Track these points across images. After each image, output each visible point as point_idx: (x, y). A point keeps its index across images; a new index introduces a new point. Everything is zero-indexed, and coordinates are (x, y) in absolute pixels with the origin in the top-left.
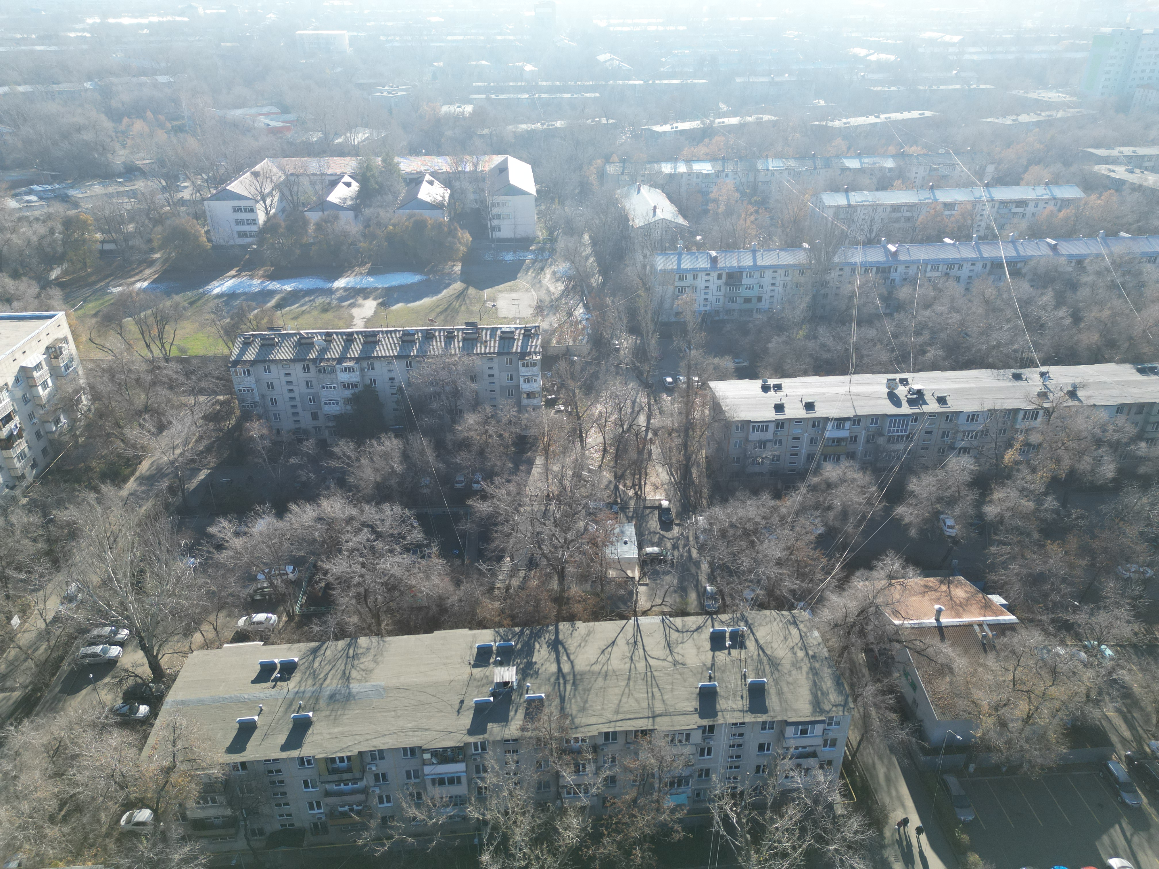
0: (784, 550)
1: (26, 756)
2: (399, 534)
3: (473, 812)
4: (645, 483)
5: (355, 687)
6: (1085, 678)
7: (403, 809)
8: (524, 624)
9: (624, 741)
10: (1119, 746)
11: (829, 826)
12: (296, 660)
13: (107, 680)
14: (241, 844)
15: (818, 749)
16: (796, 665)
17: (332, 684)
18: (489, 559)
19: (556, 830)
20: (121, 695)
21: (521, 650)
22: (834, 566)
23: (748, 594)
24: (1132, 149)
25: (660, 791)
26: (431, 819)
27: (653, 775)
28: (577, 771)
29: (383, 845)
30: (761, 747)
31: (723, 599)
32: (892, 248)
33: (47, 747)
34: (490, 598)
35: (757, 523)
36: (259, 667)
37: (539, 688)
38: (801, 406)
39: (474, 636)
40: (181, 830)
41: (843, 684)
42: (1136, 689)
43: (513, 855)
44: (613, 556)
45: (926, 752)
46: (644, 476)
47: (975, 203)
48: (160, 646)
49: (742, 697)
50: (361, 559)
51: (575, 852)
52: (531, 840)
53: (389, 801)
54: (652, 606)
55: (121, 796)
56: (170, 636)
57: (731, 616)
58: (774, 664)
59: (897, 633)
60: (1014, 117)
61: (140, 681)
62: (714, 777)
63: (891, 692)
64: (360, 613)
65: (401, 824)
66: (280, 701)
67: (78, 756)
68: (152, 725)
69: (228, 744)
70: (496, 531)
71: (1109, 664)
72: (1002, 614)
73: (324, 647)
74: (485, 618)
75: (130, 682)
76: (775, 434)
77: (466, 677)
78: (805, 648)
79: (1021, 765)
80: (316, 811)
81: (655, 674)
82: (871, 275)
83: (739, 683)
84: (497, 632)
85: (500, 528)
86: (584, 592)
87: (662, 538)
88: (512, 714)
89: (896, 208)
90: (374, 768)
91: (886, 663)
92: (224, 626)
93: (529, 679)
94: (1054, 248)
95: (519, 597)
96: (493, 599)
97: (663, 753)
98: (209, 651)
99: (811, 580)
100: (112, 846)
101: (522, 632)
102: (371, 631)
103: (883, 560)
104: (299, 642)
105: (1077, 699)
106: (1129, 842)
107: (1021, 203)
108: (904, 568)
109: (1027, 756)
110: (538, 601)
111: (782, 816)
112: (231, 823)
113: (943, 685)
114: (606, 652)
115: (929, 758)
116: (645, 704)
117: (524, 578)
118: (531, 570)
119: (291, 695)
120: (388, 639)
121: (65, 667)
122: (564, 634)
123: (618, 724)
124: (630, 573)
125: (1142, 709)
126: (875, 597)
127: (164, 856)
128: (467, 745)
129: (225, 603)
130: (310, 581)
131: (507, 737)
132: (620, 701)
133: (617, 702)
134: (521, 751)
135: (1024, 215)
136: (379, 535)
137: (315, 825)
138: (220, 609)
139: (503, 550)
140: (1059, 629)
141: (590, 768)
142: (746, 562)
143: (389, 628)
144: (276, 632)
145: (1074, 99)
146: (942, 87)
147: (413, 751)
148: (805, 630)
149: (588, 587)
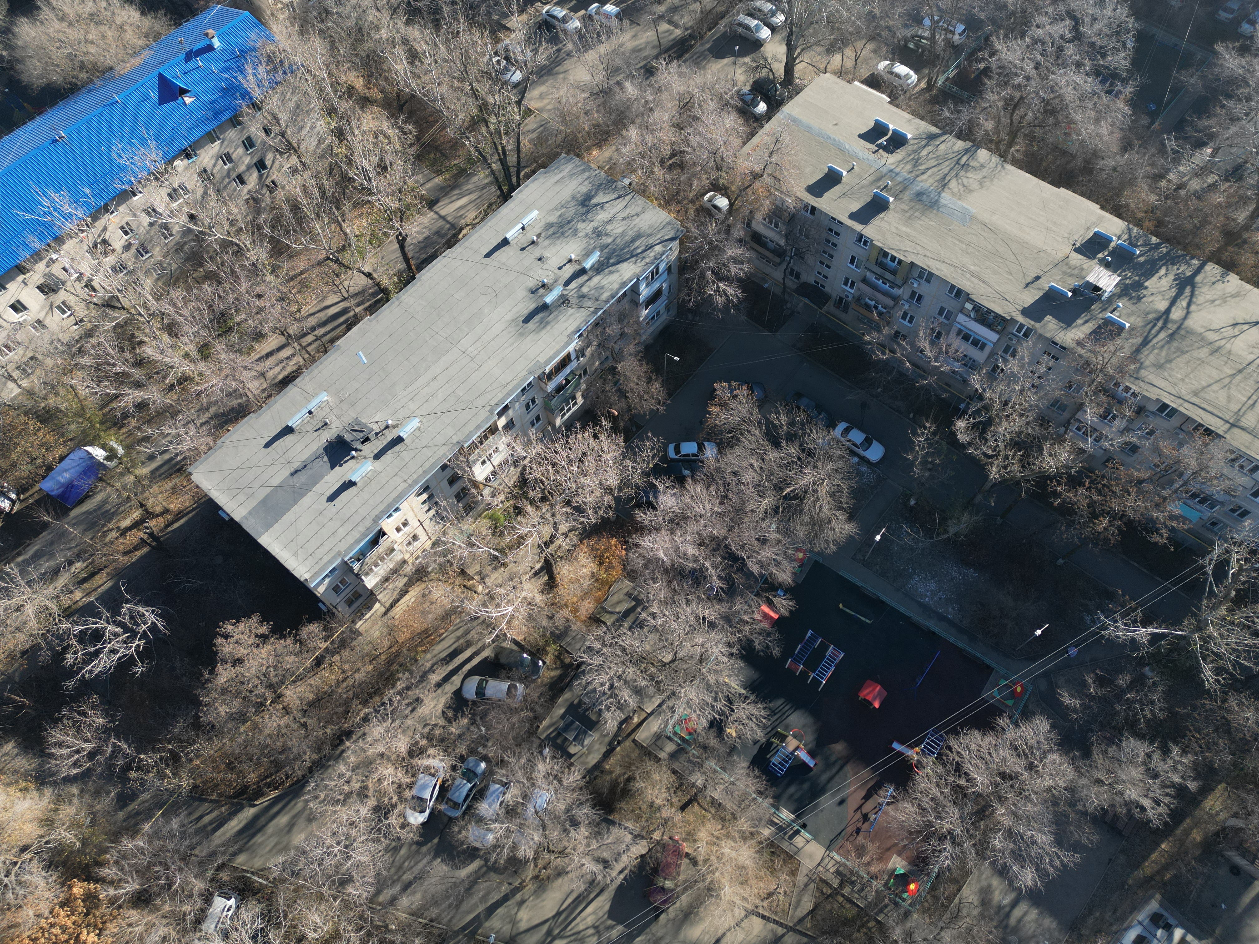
1: (665, 95)
2: (1102, 47)
3: (976, 381)
5: (946, 198)
7: (918, 336)
8: (1165, 239)
9: (1178, 425)
12: (909, 136)
13: (747, 60)
14: (778, 274)
17: (926, 182)
18: (1185, 138)
19: (1040, 450)
20: (751, 81)
21: (1142, 265)
25: (1176, 492)
26: (936, 361)
27: (1181, 475)
28: (1104, 417)
29: (884, 353)
33: (681, 96)
34: (1150, 186)
36: (873, 124)
37: (1129, 315)
39: (1101, 218)
40: (742, 233)
43: (986, 440)
48: (803, 50)
50: (1039, 57)
51: (1043, 479)
52: (1011, 440)
53: (910, 322)
55: (714, 175)
56: (816, 43)
61: (771, 77)
62: (1248, 523)
64: (999, 121)
65: (908, 347)
66: (873, 170)
67: (698, 119)
68: (762, 126)
69: (811, 182)
70: (1223, 106)
73: (942, 139)
74: (1127, 205)
75: (763, 73)
77: (1060, 255)
80: (848, 288)
84: (1129, 229)
85: (1231, 104)
88: (1080, 321)
90: (915, 285)
92: (866, 60)
93: (1125, 300)
95: (1186, 205)
96: (1153, 189)
97: (1211, 464)
98: (839, 81)
100: (691, 212)
101: (1157, 246)
102: (998, 148)
104: (922, 118)
110: (1205, 222)
112: (780, 253)
116: (1234, 407)
117: (1210, 186)
118: (1227, 180)
119: (884, 170)
120: (1010, 167)
121: (722, 27)
122: (1205, 278)
123: (1186, 405)
127: (721, 246)
128: (1013, 321)
129: (879, 35)
130: (972, 56)
131: (1057, 339)
132: (1209, 386)
134: (1061, 362)
136: (1077, 36)
137: (841, 299)
138: (872, 38)
139: (1212, 137)
141: (1119, 424)
143: (1018, 156)
144: (908, 95)
147: (959, 293)
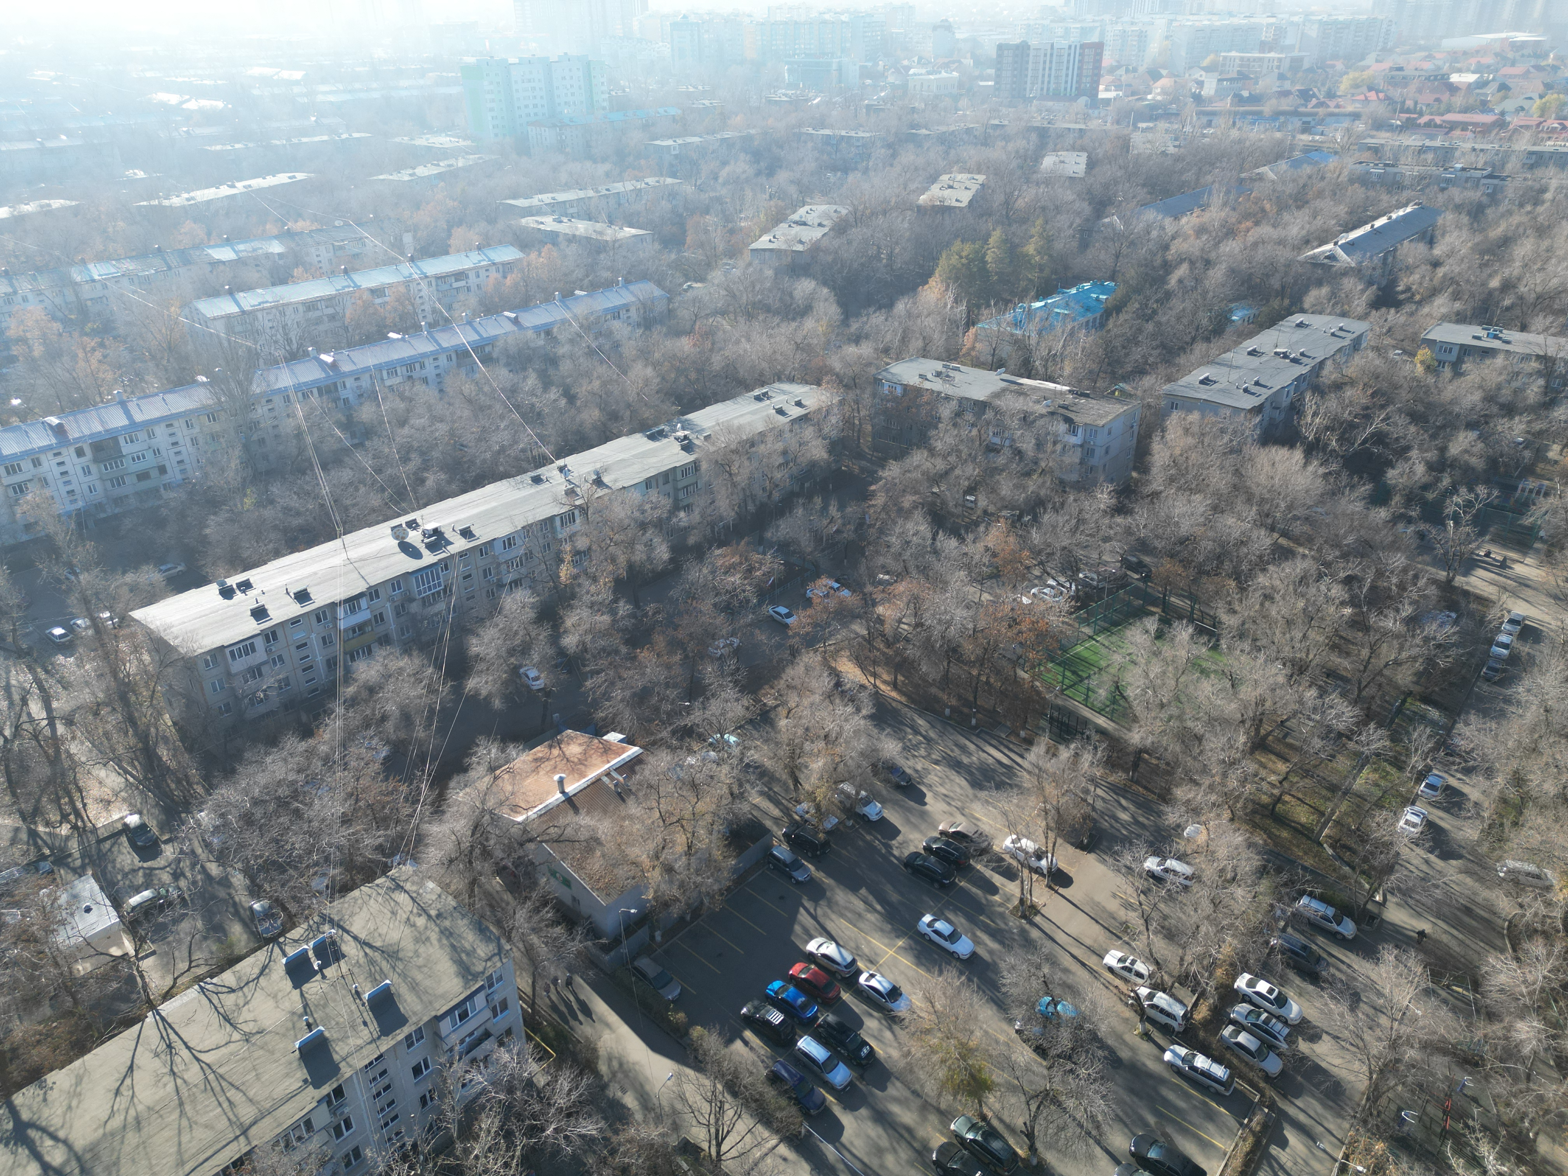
0: (345, 800)
4: (85, 805)
6: (723, 778)
10: (774, 829)
11: (537, 1107)
15: (488, 1026)
16: (421, 939)
22: (418, 788)
23: (318, 883)
24: (550, 195)
30: (417, 1071)
31: (285, 909)
32: (327, 358)
35: (293, 783)
38: (289, 600)
41: (487, 928)
42: (768, 763)
44: (73, 941)
45: (606, 949)
46: (77, 796)
47: (408, 282)
49: (365, 1023)
54: (175, 979)
57: (305, 926)
58: (392, 954)
59: (525, 831)
60: (411, 171)
62: (368, 1153)
63: (545, 904)
71: (736, 751)
72: (624, 750)
76: (268, 651)
78: (423, 911)
79: (702, 903)
81: (221, 1071)
82: (315, 400)
83: (354, 1007)
86: (40, 1023)
87: (149, 874)
89: (310, 305)
91: (527, 874)
94: (516, 321)
99: (398, 822)
103: (475, 753)
105: (724, 802)
106: (814, 918)
107: (460, 275)
108: (503, 751)
109: (703, 889)
111: (476, 1138)
113: (596, 864)
114: (123, 1089)
115: (612, 953)
116: (223, 1124)
122: (30, 1108)
124: (116, 951)
125: (779, 780)
126: (483, 802)
133: (174, 1149)
135: (469, 289)
140: (681, 739)
142: (297, 842)
145: (468, 143)
146: (304, 140)
148: (414, 888)
149: (46, 1010)
